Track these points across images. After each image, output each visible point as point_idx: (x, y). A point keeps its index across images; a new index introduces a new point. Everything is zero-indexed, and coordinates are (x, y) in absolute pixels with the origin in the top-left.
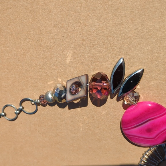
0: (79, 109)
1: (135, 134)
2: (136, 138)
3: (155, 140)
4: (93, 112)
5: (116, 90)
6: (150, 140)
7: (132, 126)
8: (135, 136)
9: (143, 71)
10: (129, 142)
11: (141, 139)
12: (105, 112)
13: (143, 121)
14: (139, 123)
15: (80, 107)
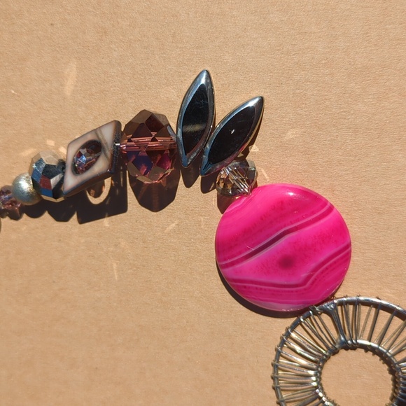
0: (106, 222)
1: (251, 277)
2: (257, 288)
3: (305, 289)
4: (144, 228)
5: (192, 158)
6: (292, 292)
7: (240, 253)
8: (252, 282)
9: (262, 101)
10: (242, 306)
11: (270, 290)
12: (174, 225)
13: (268, 236)
14: (259, 243)
15: (110, 215)
